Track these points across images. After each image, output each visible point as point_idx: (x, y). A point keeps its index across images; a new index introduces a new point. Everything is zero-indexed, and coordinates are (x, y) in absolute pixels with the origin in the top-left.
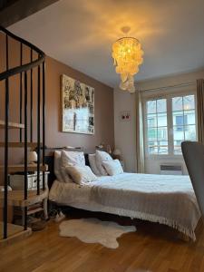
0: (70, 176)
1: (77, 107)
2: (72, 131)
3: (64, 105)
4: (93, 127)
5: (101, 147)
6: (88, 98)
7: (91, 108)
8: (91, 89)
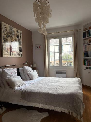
0: (8, 84)
1: (11, 41)
2: (9, 56)
3: (3, 41)
4: (22, 53)
5: (26, 63)
6: (18, 37)
7: (20, 42)
8: (20, 32)
